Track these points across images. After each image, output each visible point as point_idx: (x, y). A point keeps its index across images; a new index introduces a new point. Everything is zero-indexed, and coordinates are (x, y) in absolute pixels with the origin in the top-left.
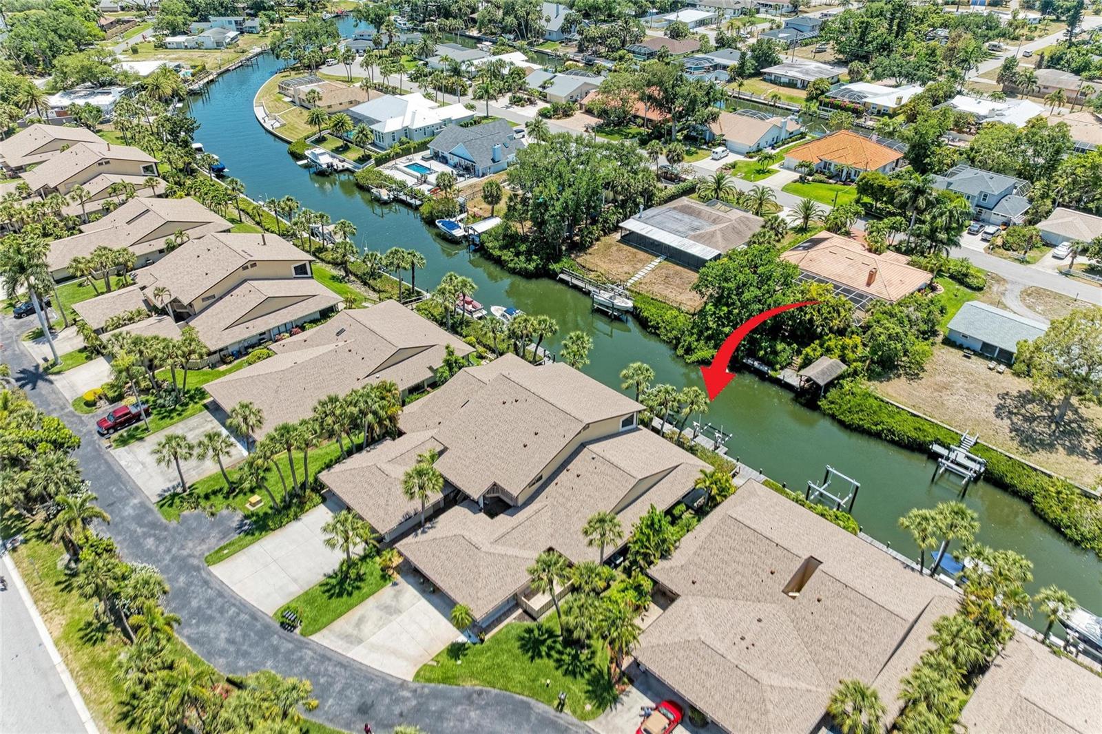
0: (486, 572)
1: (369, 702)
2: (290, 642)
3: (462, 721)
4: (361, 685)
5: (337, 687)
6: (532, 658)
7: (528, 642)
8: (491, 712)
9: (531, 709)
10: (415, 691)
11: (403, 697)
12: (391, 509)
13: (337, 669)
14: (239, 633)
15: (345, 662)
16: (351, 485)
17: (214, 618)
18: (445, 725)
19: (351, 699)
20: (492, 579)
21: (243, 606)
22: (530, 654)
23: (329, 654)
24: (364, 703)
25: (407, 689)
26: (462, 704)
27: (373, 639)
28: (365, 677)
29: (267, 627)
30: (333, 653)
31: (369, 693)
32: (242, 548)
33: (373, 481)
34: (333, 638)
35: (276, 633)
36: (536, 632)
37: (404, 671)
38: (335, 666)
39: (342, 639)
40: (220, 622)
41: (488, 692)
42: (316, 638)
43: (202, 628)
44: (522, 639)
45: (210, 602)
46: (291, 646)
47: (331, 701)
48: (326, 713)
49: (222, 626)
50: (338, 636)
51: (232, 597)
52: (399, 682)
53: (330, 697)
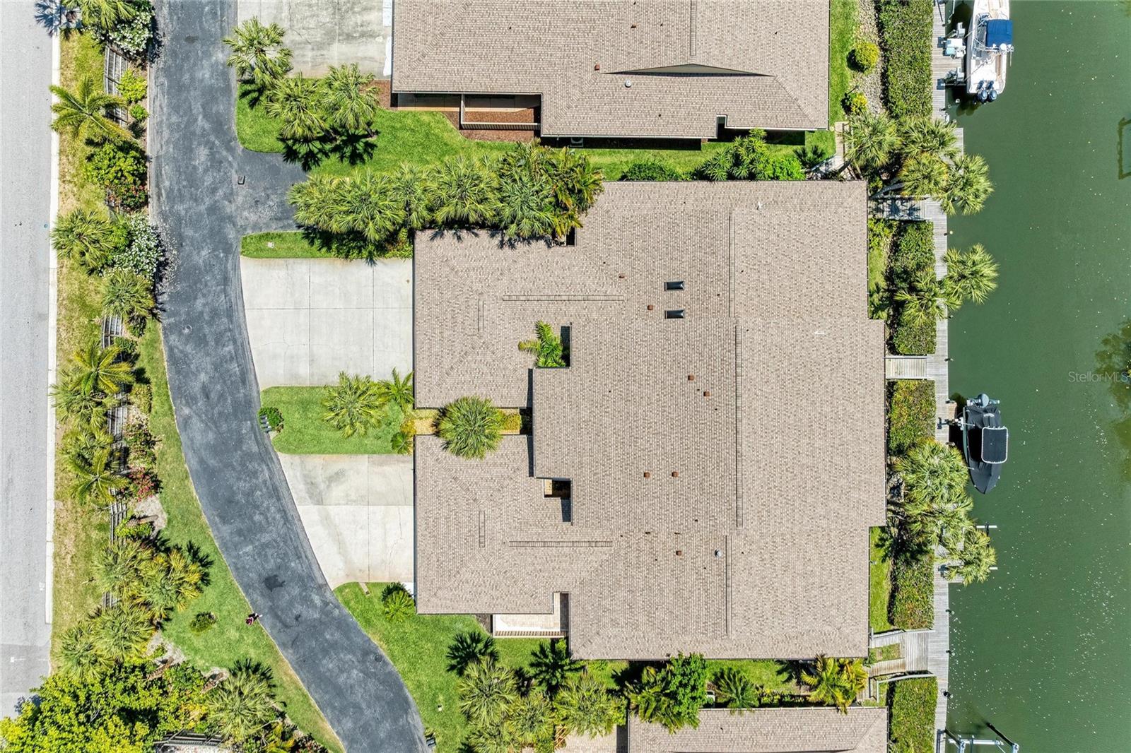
0: (468, 576)
1: (280, 580)
2: (258, 443)
3: (342, 671)
4: (286, 554)
5: (266, 538)
6: (452, 668)
7: (464, 649)
8: (371, 685)
9: (407, 713)
10: (326, 604)
11: (312, 601)
12: (449, 381)
13: (278, 516)
14: (219, 387)
15: (290, 513)
16: (437, 295)
17: (206, 344)
18: (324, 662)
19: (267, 561)
20: (467, 587)
21: (241, 353)
22: (454, 662)
23: (283, 491)
24: (276, 576)
25: (322, 596)
26: (354, 655)
27: (332, 510)
28: (296, 548)
29: (248, 402)
30: (286, 493)
31: (287, 568)
32: (291, 255)
33: (460, 320)
34: (298, 474)
35: (251, 419)
36: (480, 646)
37: (333, 572)
38: (279, 511)
39: (306, 483)
40: (208, 355)
41: (386, 663)
42: (284, 458)
43: (189, 349)
44: (462, 641)
45: (215, 313)
46: (255, 449)
47: (249, 548)
48: (238, 557)
49: (207, 363)
50: (305, 476)
51: (239, 326)
52: (321, 581)
53: (252, 543)
